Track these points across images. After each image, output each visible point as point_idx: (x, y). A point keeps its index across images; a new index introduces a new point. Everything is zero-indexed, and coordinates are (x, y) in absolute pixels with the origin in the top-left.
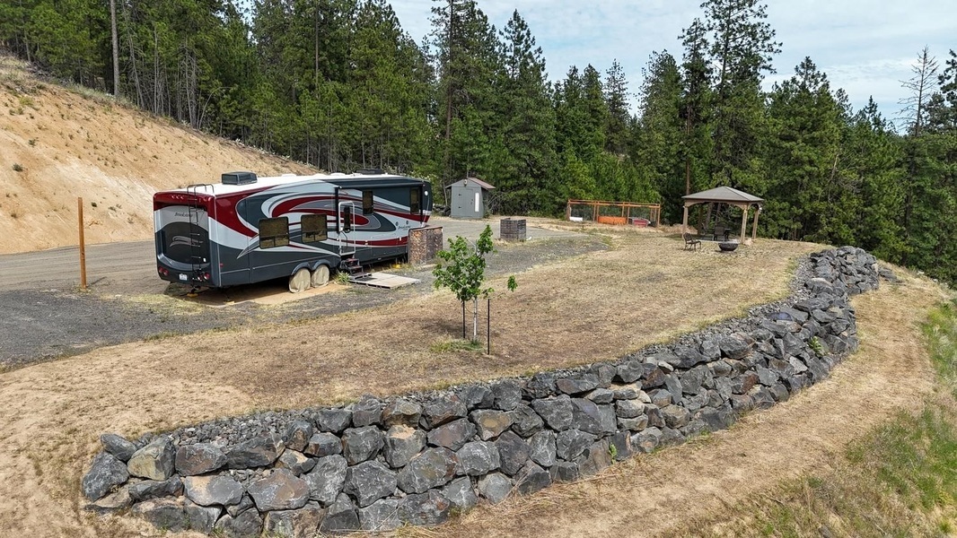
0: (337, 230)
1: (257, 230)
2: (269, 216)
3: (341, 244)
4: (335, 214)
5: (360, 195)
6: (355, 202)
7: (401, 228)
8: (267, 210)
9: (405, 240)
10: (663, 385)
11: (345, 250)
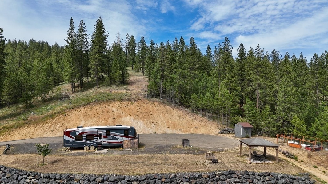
0: (97, 138)
1: (74, 138)
2: (78, 135)
3: (98, 142)
4: (97, 135)
5: (105, 131)
6: (103, 133)
7: (120, 139)
8: (77, 134)
9: (121, 142)
10: (39, 179)
11: (99, 143)
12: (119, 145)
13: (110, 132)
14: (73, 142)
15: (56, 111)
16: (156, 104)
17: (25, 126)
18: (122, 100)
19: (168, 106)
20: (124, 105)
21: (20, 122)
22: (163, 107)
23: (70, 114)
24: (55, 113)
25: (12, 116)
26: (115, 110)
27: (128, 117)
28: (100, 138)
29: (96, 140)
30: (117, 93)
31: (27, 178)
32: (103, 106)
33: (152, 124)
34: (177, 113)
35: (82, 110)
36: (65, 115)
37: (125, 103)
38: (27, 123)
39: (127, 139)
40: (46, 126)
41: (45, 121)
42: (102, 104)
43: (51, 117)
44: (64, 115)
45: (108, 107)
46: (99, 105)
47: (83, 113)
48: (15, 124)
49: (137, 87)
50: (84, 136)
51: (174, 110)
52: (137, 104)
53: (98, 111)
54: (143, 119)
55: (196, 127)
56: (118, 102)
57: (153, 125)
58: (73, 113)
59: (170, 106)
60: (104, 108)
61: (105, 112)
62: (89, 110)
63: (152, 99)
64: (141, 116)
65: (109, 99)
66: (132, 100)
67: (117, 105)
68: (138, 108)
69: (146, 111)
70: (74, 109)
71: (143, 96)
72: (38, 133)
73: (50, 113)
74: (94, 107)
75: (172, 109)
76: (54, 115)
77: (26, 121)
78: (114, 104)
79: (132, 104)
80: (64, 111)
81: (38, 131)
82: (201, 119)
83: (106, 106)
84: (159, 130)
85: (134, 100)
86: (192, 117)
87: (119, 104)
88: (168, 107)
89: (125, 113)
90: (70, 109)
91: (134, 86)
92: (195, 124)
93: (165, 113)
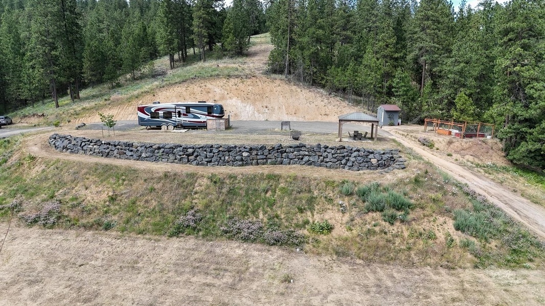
0: (176, 116)
1: (150, 115)
2: (154, 112)
3: (177, 120)
4: (175, 112)
5: (185, 108)
6: (183, 110)
7: (203, 118)
8: (153, 110)
9: (204, 122)
10: (100, 146)
11: (178, 122)
12: (202, 124)
13: (191, 109)
14: (148, 120)
15: (142, 90)
16: (278, 82)
17: (107, 107)
18: (229, 76)
19: (294, 85)
20: (230, 84)
21: (101, 103)
22: (286, 87)
23: (160, 94)
24: (142, 93)
25: (94, 97)
26: (218, 90)
27: (234, 99)
28: (179, 116)
29: (175, 118)
30: (225, 67)
31: (89, 145)
32: (202, 85)
33: (265, 109)
34: (305, 96)
35: (175, 89)
36: (154, 96)
37: (232, 81)
38: (109, 104)
39: (212, 118)
40: (130, 108)
41: (129, 102)
42: (203, 81)
43: (136, 97)
44: (152, 95)
45: (209, 85)
46: (198, 84)
47: (176, 93)
48: (96, 105)
49: (259, 59)
50: (161, 113)
51: (301, 91)
52: (249, 83)
53: (195, 90)
54: (254, 102)
55: (327, 113)
56: (224, 79)
57: (267, 111)
58: (164, 92)
59: (298, 85)
60: (204, 87)
61: (204, 92)
62: (184, 89)
63: (273, 76)
64: (251, 98)
65: (211, 76)
66: (244, 77)
67: (222, 84)
68: (250, 88)
69: (261, 92)
70: (166, 87)
71: (261, 72)
72: (121, 116)
73: (136, 93)
74: (192, 86)
75: (299, 90)
76: (140, 95)
77: (108, 102)
78: (218, 82)
79: (243, 82)
80: (153, 90)
81: (122, 113)
82: (338, 103)
83: (207, 85)
84: (274, 117)
85: (247, 77)
86: (326, 101)
87: (225, 82)
88: (294, 88)
89: (230, 95)
90: (160, 87)
91: (255, 58)
92: (327, 110)
93: (287, 95)
